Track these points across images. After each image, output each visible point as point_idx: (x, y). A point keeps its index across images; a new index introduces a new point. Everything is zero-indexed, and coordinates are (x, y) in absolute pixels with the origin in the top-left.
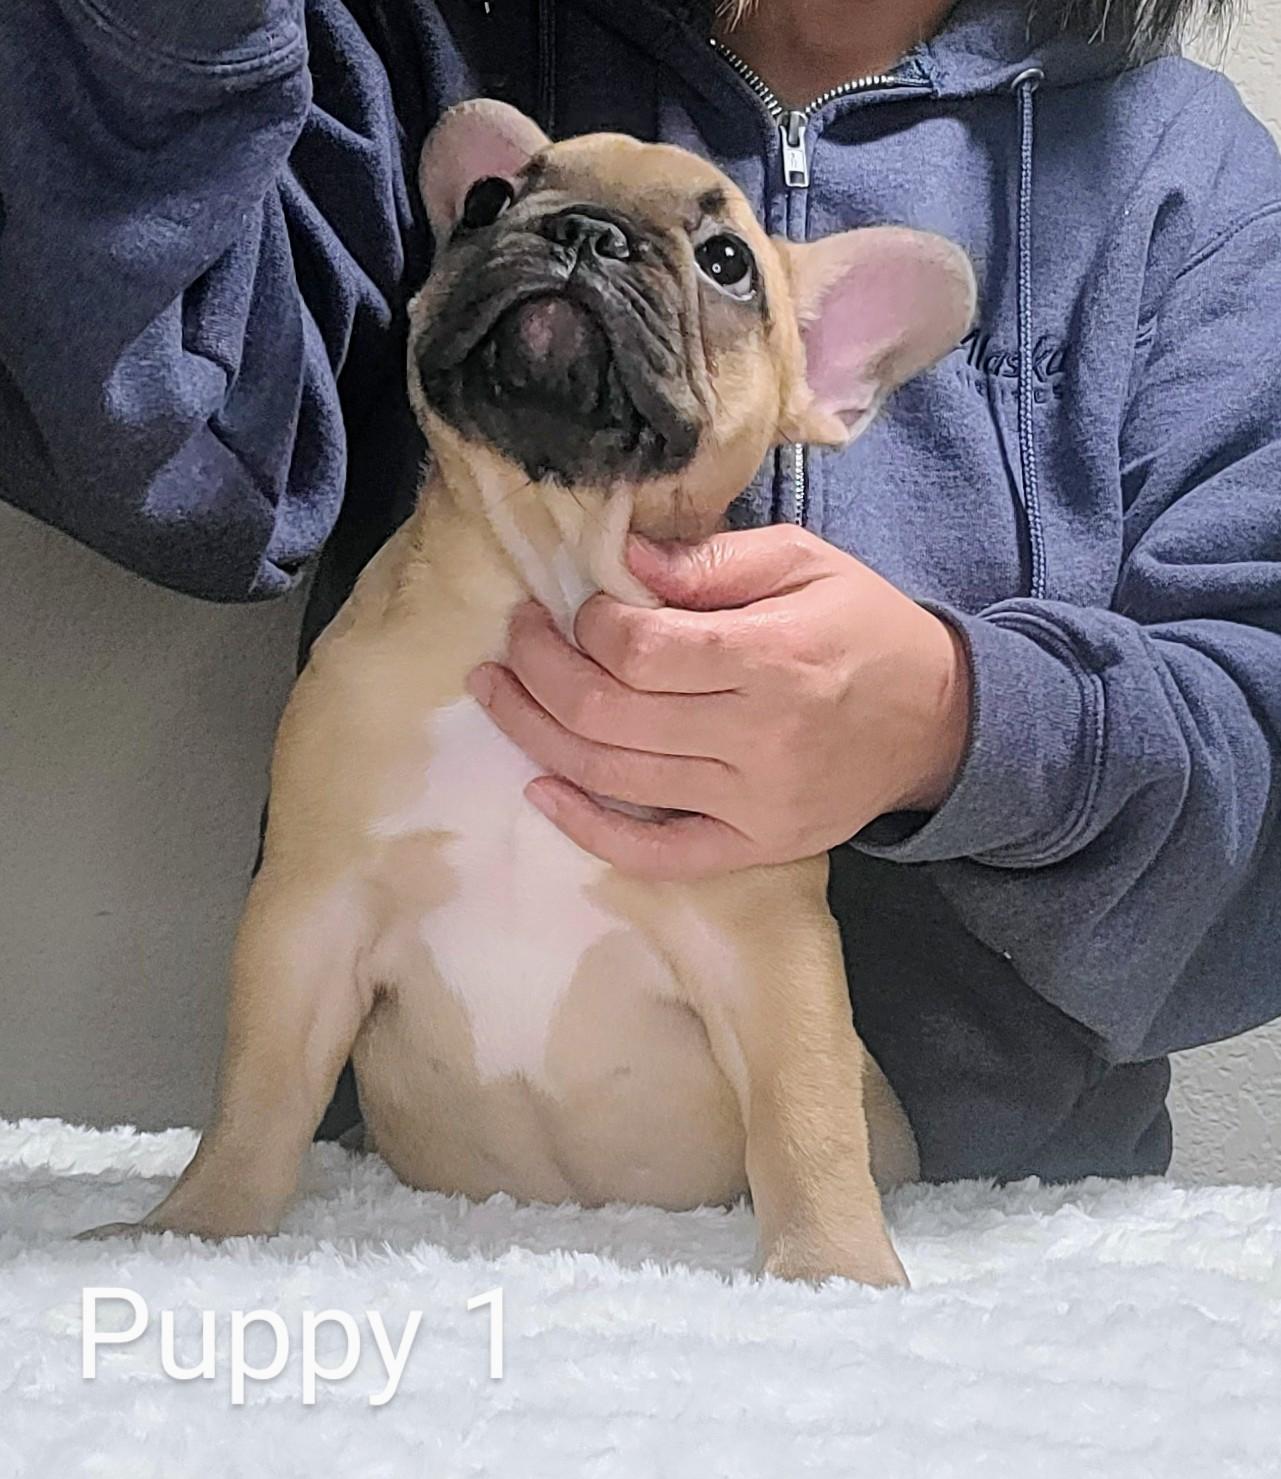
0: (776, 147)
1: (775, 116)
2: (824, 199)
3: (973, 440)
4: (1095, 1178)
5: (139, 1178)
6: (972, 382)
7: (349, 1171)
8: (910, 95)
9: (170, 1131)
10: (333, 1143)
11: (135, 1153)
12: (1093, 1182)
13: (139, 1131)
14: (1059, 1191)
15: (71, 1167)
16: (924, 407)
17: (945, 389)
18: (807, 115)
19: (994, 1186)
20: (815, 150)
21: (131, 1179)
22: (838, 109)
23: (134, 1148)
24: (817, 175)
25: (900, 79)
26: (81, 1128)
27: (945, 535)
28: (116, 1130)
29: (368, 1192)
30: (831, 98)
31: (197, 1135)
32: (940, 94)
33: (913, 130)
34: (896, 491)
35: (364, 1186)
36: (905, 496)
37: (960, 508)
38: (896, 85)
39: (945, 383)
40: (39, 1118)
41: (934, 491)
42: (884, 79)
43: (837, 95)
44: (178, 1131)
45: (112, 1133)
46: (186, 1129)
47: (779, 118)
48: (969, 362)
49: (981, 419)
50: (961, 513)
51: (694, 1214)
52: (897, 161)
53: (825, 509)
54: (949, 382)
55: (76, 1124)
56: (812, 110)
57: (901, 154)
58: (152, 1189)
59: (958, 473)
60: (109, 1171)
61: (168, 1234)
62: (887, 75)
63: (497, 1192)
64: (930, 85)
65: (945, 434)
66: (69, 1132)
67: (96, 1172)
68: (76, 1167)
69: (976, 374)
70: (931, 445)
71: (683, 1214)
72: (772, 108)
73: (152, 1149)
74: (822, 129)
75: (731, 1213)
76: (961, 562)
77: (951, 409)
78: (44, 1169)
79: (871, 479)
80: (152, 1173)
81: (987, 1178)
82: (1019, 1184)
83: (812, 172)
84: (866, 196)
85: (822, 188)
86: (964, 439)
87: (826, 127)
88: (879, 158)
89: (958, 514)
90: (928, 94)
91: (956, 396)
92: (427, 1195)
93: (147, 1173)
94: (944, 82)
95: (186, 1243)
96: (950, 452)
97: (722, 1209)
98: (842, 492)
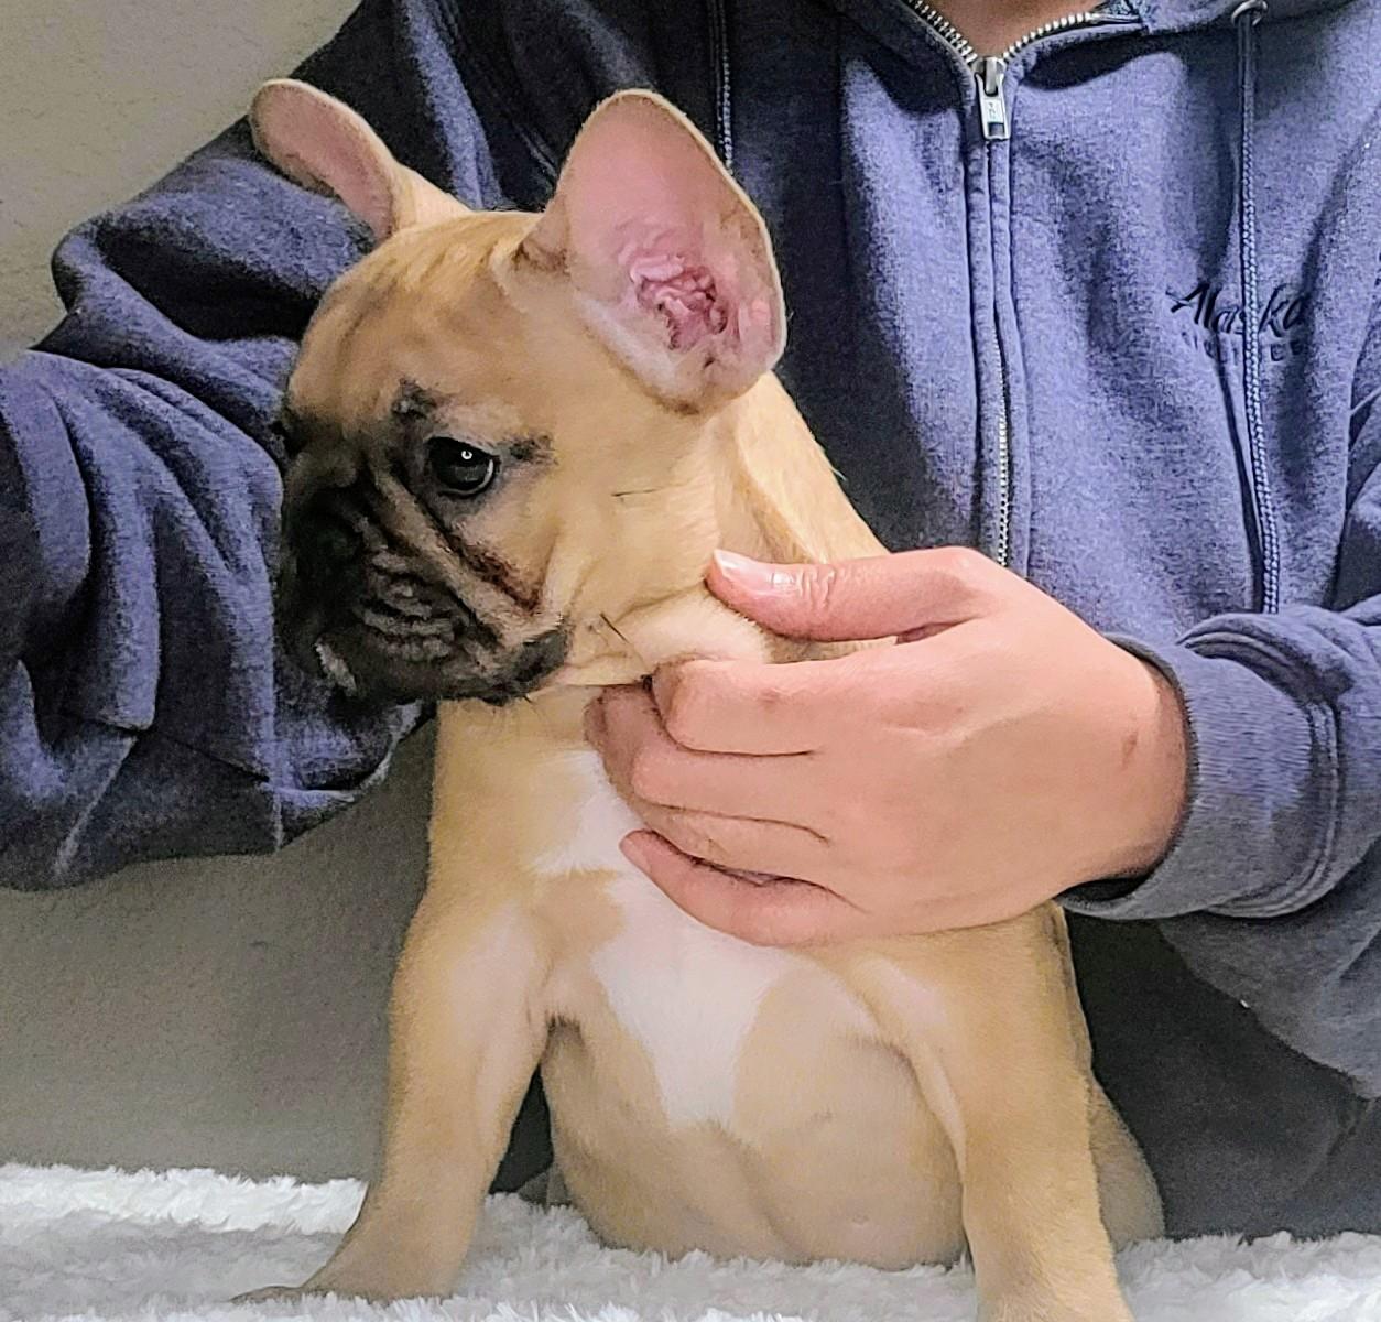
0: (973, 98)
1: (970, 64)
2: (1028, 151)
3: (1202, 409)
4: (1351, 1234)
5: (298, 1235)
6: (1200, 343)
7: (530, 1225)
8: (1118, 32)
9: (333, 1183)
10: (512, 1195)
11: (293, 1207)
12: (1349, 1238)
13: (299, 1183)
14: (1311, 1248)
15: (225, 1222)
16: (1146, 374)
17: (1169, 352)
18: (1006, 61)
19: (1240, 1243)
20: (1015, 99)
21: (290, 1235)
22: (1039, 53)
23: (294, 1200)
24: (1020, 125)
25: (1106, 15)
26: (236, 1179)
27: (1171, 516)
28: (274, 1181)
29: (551, 1250)
30: (1030, 41)
31: (362, 1186)
32: (1151, 30)
33: (1122, 70)
34: (1115, 470)
35: (547, 1242)
36: (1126, 476)
37: (1187, 485)
38: (1101, 23)
39: (1169, 347)
40: (189, 1168)
41: (1157, 468)
42: (1088, 17)
43: (1038, 37)
44: (342, 1182)
45: (269, 1185)
46: (351, 1180)
47: (974, 66)
48: (1196, 321)
49: (1209, 386)
50: (1189, 491)
51: (908, 1274)
52: (1107, 105)
53: (1033, 495)
54: (1173, 346)
55: (231, 1175)
56: (1012, 56)
57: (1112, 96)
58: (315, 1247)
59: (1185, 446)
60: (266, 1227)
61: (331, 1295)
62: (1092, 12)
63: (692, 1250)
64: (1139, 21)
65: (1171, 403)
66: (222, 1184)
67: (252, 1228)
68: (229, 1223)
69: (1203, 333)
70: (1154, 415)
71: (898, 1274)
72: (965, 56)
73: (313, 1202)
74: (1022, 75)
75: (951, 1272)
76: (1190, 546)
77: (1176, 375)
78: (194, 1225)
79: (1086, 458)
80: (313, 1230)
81: (1232, 1234)
82: (1268, 1240)
83: (1013, 123)
84: (1074, 145)
85: (1026, 140)
86: (1191, 408)
87: (1026, 73)
88: (1086, 103)
89: (1185, 493)
90: (1137, 31)
91: (1181, 361)
92: (615, 1252)
93: (308, 1229)
94: (1154, 17)
95: (350, 1305)
96: (1176, 422)
97: (942, 1268)
98: (1052, 475)
